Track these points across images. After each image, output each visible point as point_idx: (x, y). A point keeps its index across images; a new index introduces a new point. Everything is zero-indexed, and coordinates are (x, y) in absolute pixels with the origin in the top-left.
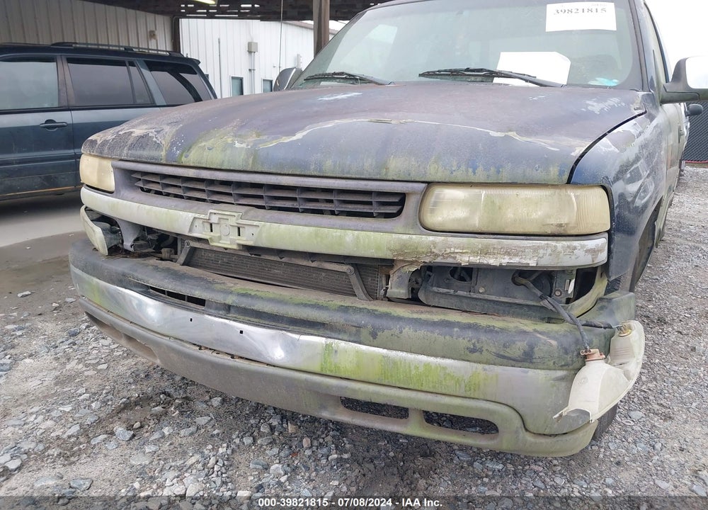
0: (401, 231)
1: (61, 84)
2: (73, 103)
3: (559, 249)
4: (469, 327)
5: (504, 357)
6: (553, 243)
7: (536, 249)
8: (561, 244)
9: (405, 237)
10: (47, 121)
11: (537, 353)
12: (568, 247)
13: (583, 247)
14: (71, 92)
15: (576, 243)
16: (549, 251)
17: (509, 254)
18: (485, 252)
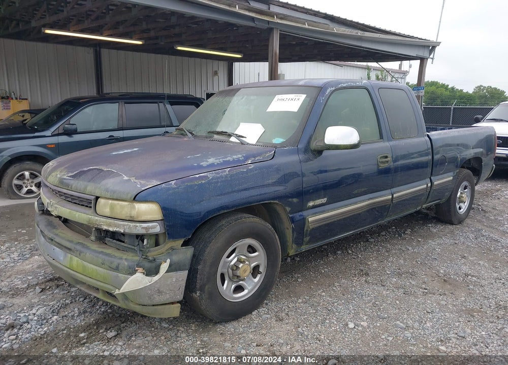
0: (90, 214)
1: (120, 116)
2: (125, 126)
3: (131, 226)
4: (102, 252)
5: (110, 267)
6: (130, 224)
7: (124, 225)
8: (132, 224)
9: (90, 216)
10: (110, 136)
11: (120, 268)
12: (135, 226)
13: (140, 226)
14: (125, 120)
15: (138, 224)
16: (128, 227)
17: (116, 226)
18: (110, 225)
